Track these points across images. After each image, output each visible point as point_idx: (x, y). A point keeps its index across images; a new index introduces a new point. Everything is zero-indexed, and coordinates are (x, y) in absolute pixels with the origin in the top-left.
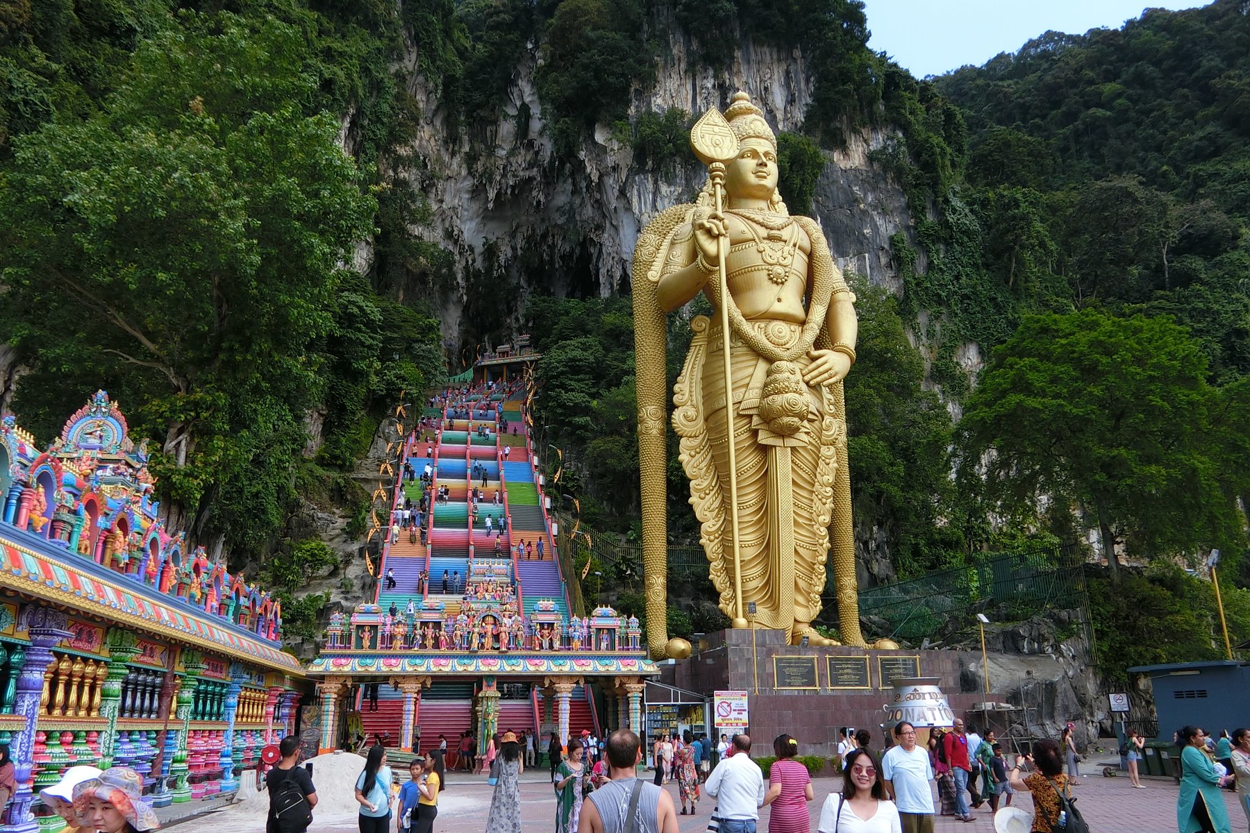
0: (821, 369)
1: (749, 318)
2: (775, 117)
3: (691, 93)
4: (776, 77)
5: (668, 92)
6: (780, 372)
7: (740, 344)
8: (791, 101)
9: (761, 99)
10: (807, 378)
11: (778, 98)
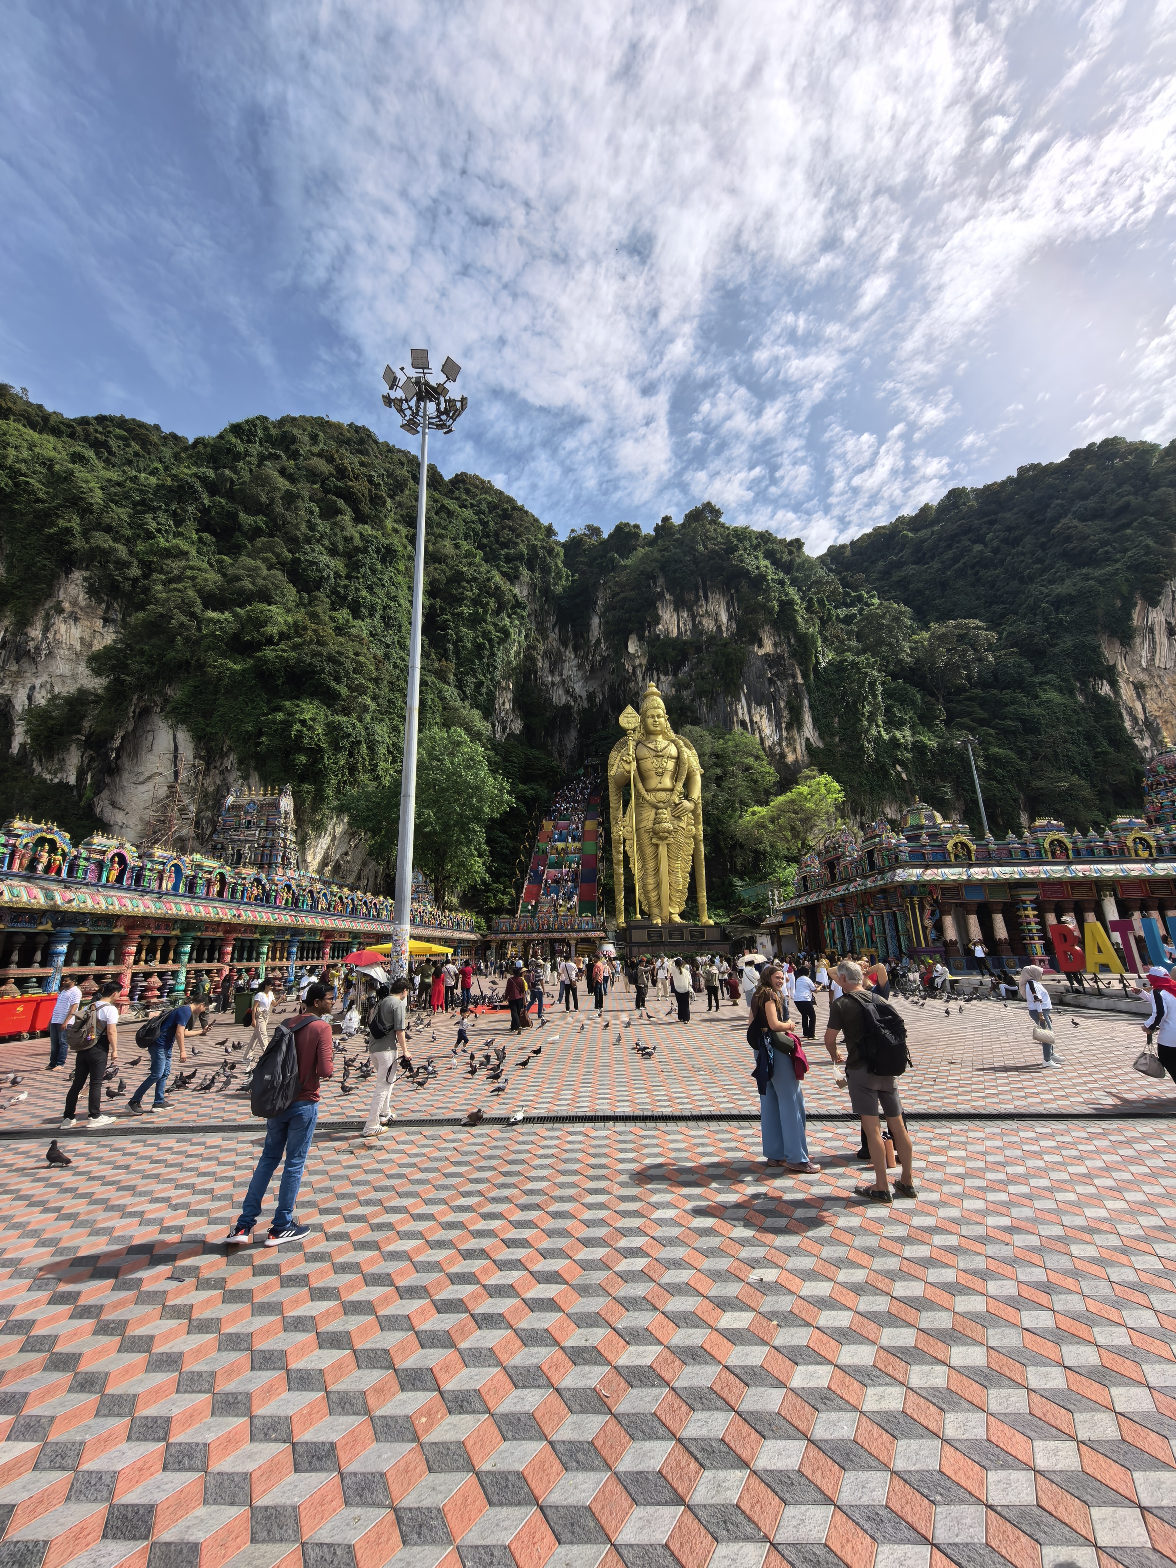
0: (680, 809)
1: (649, 792)
2: (721, 630)
3: (676, 621)
4: (722, 605)
5: (663, 624)
6: (659, 813)
9: (715, 620)
10: (673, 814)
11: (724, 618)
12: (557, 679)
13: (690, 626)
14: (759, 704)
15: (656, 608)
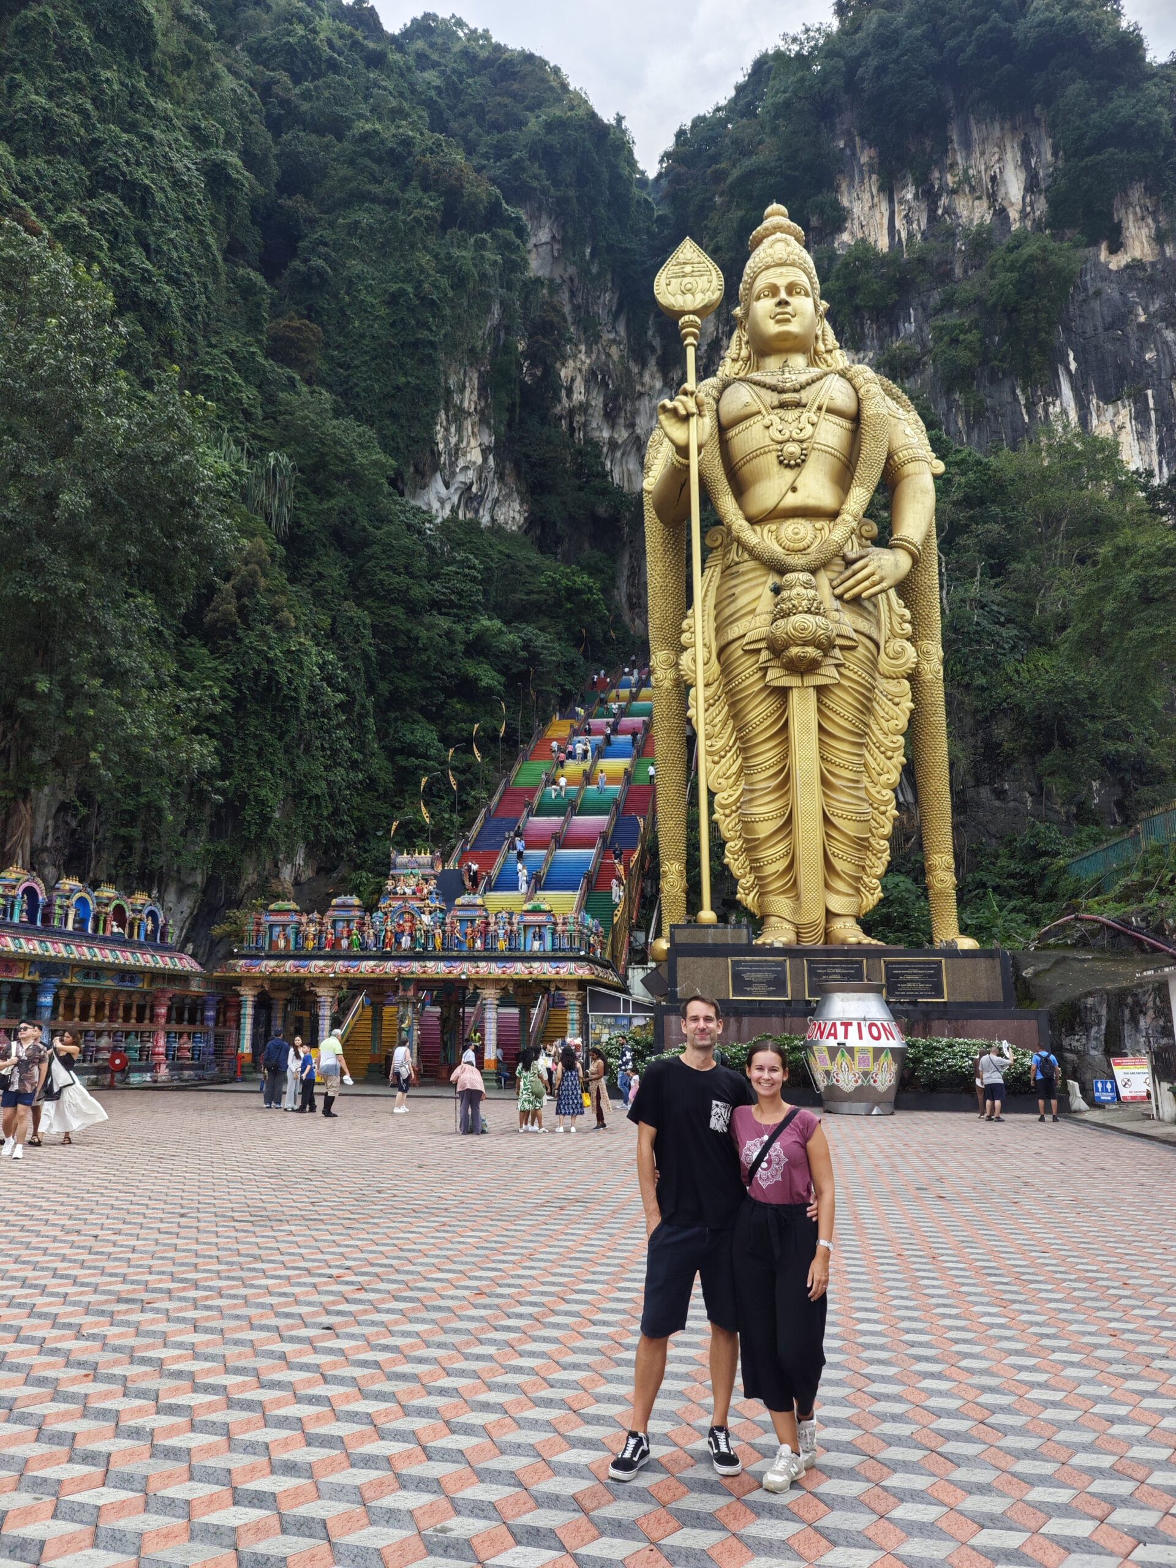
0: (859, 576)
1: (753, 521)
2: (1007, 217)
3: (886, 214)
4: (1009, 156)
5: (856, 222)
6: (791, 587)
7: (746, 556)
8: (1031, 186)
9: (989, 197)
10: (838, 591)
11: (1014, 188)
12: (622, 435)
13: (922, 221)
14: (1110, 398)
15: (837, 190)
